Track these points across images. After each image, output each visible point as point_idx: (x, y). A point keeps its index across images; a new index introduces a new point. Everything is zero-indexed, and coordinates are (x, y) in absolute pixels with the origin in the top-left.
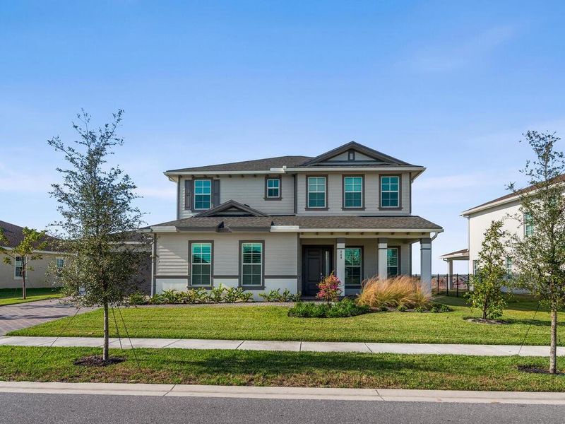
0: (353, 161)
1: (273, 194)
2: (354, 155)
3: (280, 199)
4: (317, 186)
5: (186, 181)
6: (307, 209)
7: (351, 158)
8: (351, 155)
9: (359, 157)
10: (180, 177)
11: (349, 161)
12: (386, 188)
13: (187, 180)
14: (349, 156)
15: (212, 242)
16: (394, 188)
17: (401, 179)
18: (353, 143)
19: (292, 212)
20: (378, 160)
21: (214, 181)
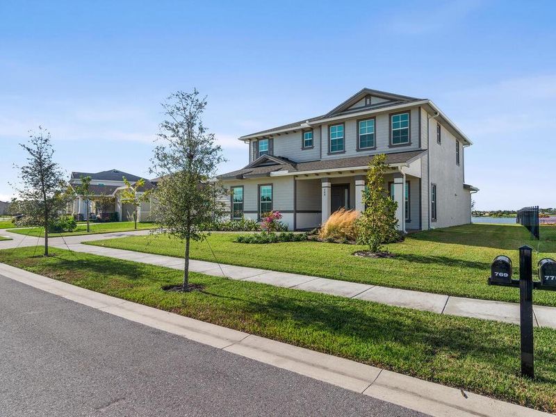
0: (370, 105)
1: (308, 144)
2: (370, 100)
3: (312, 148)
4: (337, 134)
5: (254, 142)
6: (329, 154)
7: (368, 103)
8: (368, 100)
9: (374, 101)
10: (250, 140)
11: (366, 106)
12: (396, 126)
13: (254, 140)
14: (366, 101)
15: (243, 186)
16: (404, 124)
17: (410, 115)
18: (365, 89)
19: (318, 158)
20: (392, 100)
21: (269, 140)
